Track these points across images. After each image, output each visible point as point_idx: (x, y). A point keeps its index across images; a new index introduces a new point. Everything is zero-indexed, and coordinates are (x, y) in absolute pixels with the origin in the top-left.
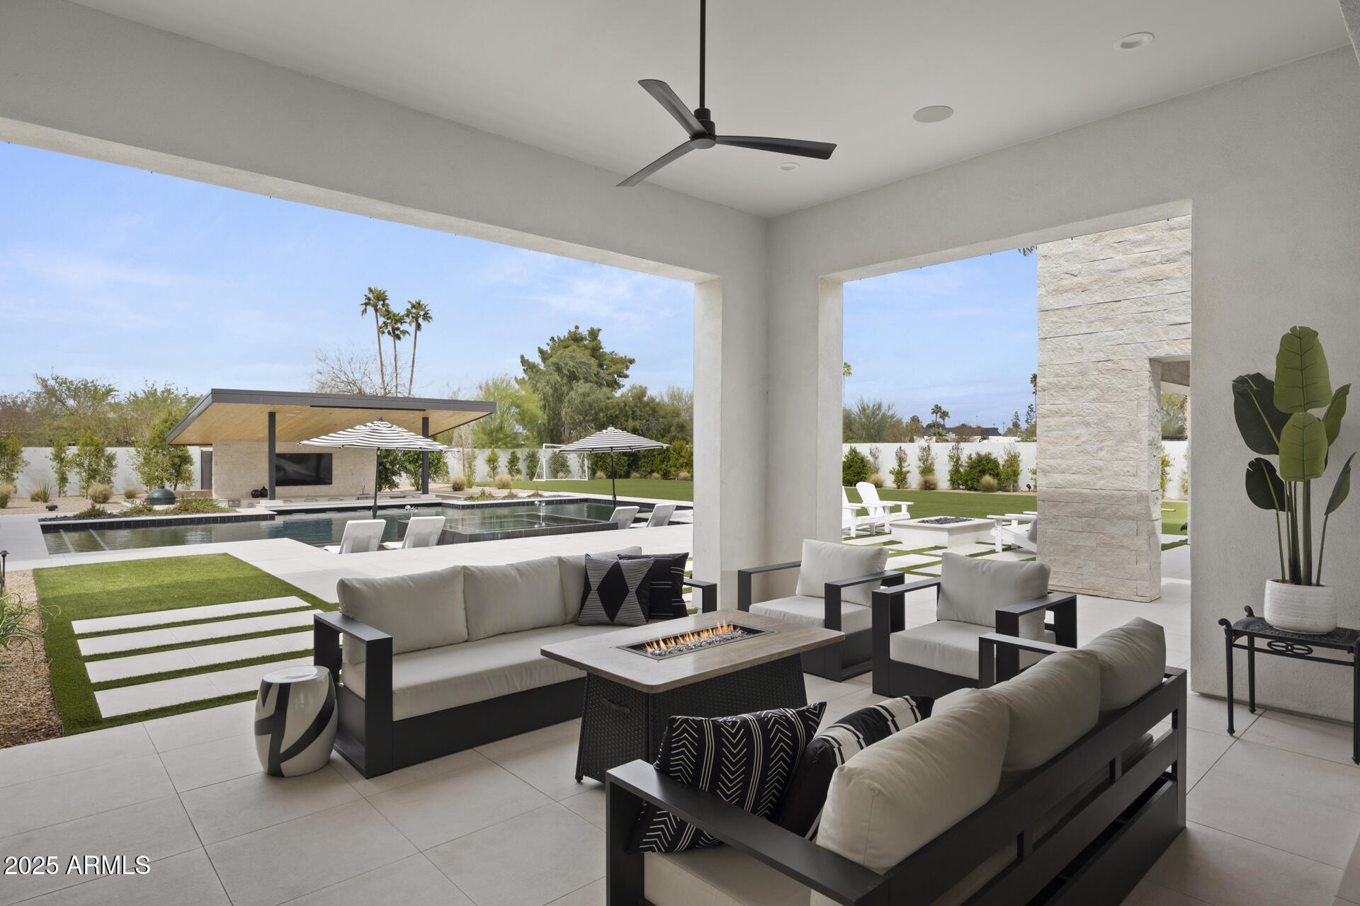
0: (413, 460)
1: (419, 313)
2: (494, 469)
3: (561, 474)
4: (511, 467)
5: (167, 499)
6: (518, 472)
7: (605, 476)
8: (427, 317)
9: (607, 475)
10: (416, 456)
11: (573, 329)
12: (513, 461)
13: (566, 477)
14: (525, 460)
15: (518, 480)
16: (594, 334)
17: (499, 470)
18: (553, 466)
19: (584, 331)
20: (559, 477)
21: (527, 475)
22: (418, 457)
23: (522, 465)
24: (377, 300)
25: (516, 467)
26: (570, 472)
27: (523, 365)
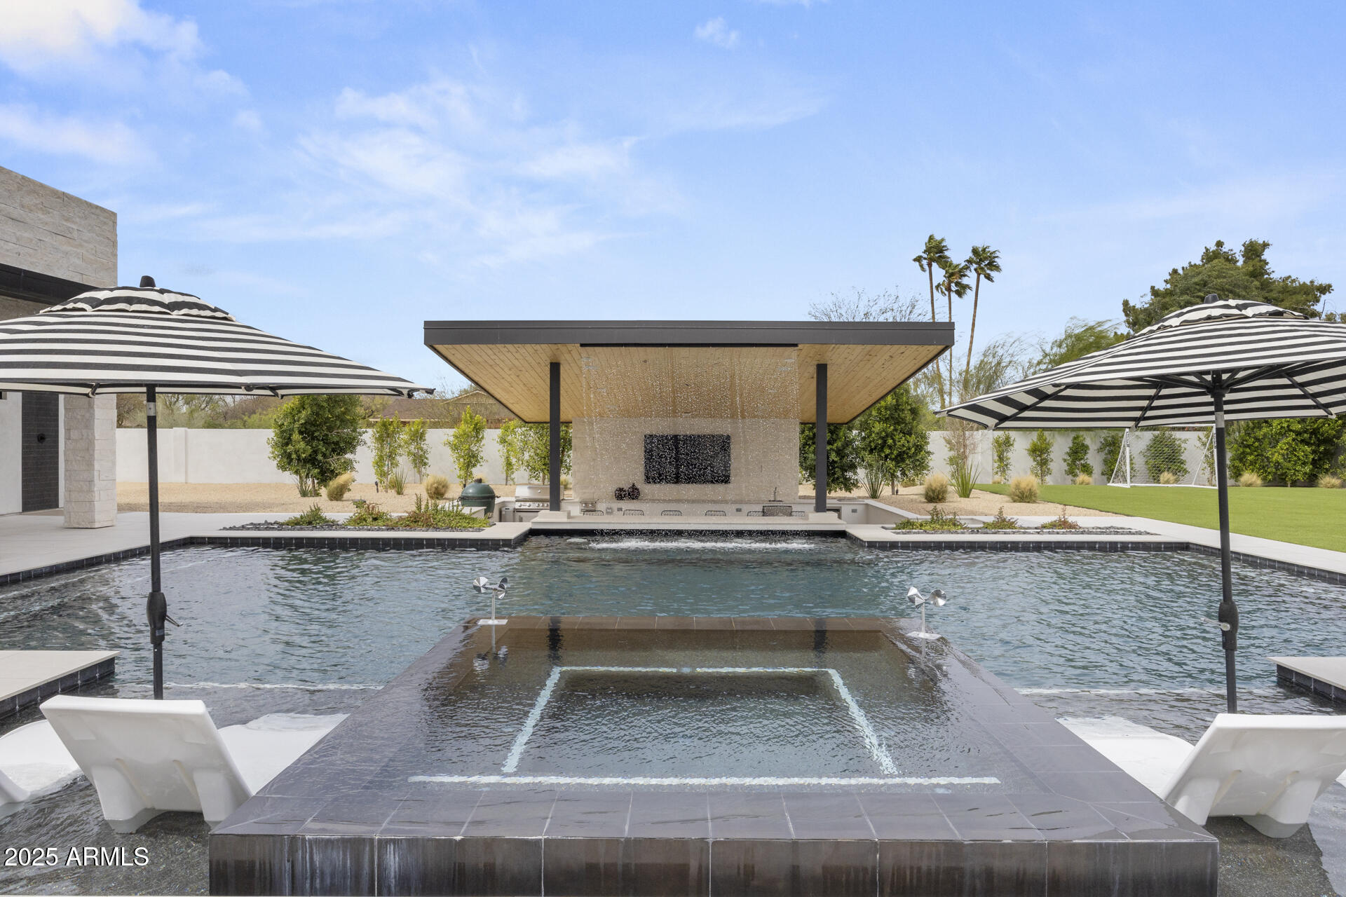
0: (875, 448)
1: (985, 261)
2: (1043, 463)
3: (1166, 476)
4: (1074, 461)
5: (479, 498)
6: (1087, 469)
7: (1259, 482)
8: (993, 266)
9: (1264, 479)
10: (880, 442)
11: (1213, 248)
12: (1077, 452)
13: (1176, 481)
14: (1100, 450)
15: (1082, 483)
16: (1254, 251)
17: (1052, 466)
18: (1152, 461)
19: (1235, 246)
20: (1161, 479)
21: (1103, 474)
22: (885, 442)
23: (1094, 459)
24: (935, 252)
25: (1082, 462)
26: (1186, 471)
27: (1127, 315)
